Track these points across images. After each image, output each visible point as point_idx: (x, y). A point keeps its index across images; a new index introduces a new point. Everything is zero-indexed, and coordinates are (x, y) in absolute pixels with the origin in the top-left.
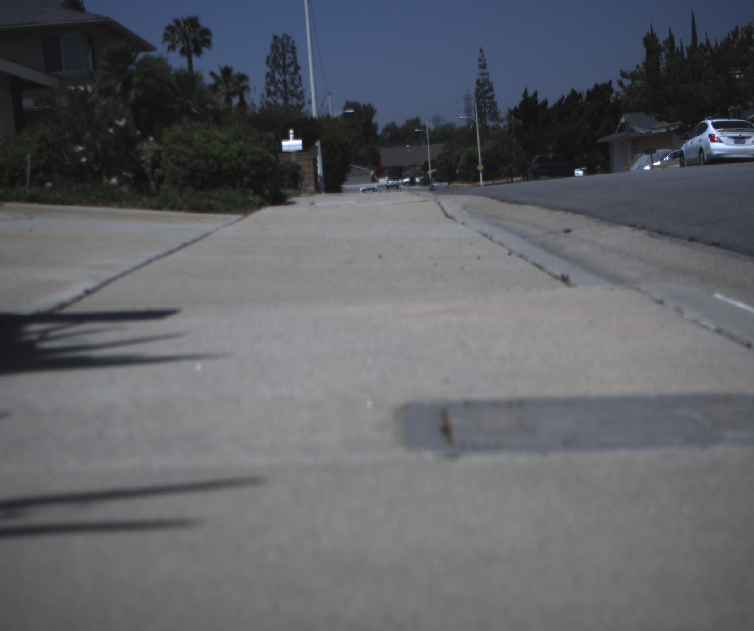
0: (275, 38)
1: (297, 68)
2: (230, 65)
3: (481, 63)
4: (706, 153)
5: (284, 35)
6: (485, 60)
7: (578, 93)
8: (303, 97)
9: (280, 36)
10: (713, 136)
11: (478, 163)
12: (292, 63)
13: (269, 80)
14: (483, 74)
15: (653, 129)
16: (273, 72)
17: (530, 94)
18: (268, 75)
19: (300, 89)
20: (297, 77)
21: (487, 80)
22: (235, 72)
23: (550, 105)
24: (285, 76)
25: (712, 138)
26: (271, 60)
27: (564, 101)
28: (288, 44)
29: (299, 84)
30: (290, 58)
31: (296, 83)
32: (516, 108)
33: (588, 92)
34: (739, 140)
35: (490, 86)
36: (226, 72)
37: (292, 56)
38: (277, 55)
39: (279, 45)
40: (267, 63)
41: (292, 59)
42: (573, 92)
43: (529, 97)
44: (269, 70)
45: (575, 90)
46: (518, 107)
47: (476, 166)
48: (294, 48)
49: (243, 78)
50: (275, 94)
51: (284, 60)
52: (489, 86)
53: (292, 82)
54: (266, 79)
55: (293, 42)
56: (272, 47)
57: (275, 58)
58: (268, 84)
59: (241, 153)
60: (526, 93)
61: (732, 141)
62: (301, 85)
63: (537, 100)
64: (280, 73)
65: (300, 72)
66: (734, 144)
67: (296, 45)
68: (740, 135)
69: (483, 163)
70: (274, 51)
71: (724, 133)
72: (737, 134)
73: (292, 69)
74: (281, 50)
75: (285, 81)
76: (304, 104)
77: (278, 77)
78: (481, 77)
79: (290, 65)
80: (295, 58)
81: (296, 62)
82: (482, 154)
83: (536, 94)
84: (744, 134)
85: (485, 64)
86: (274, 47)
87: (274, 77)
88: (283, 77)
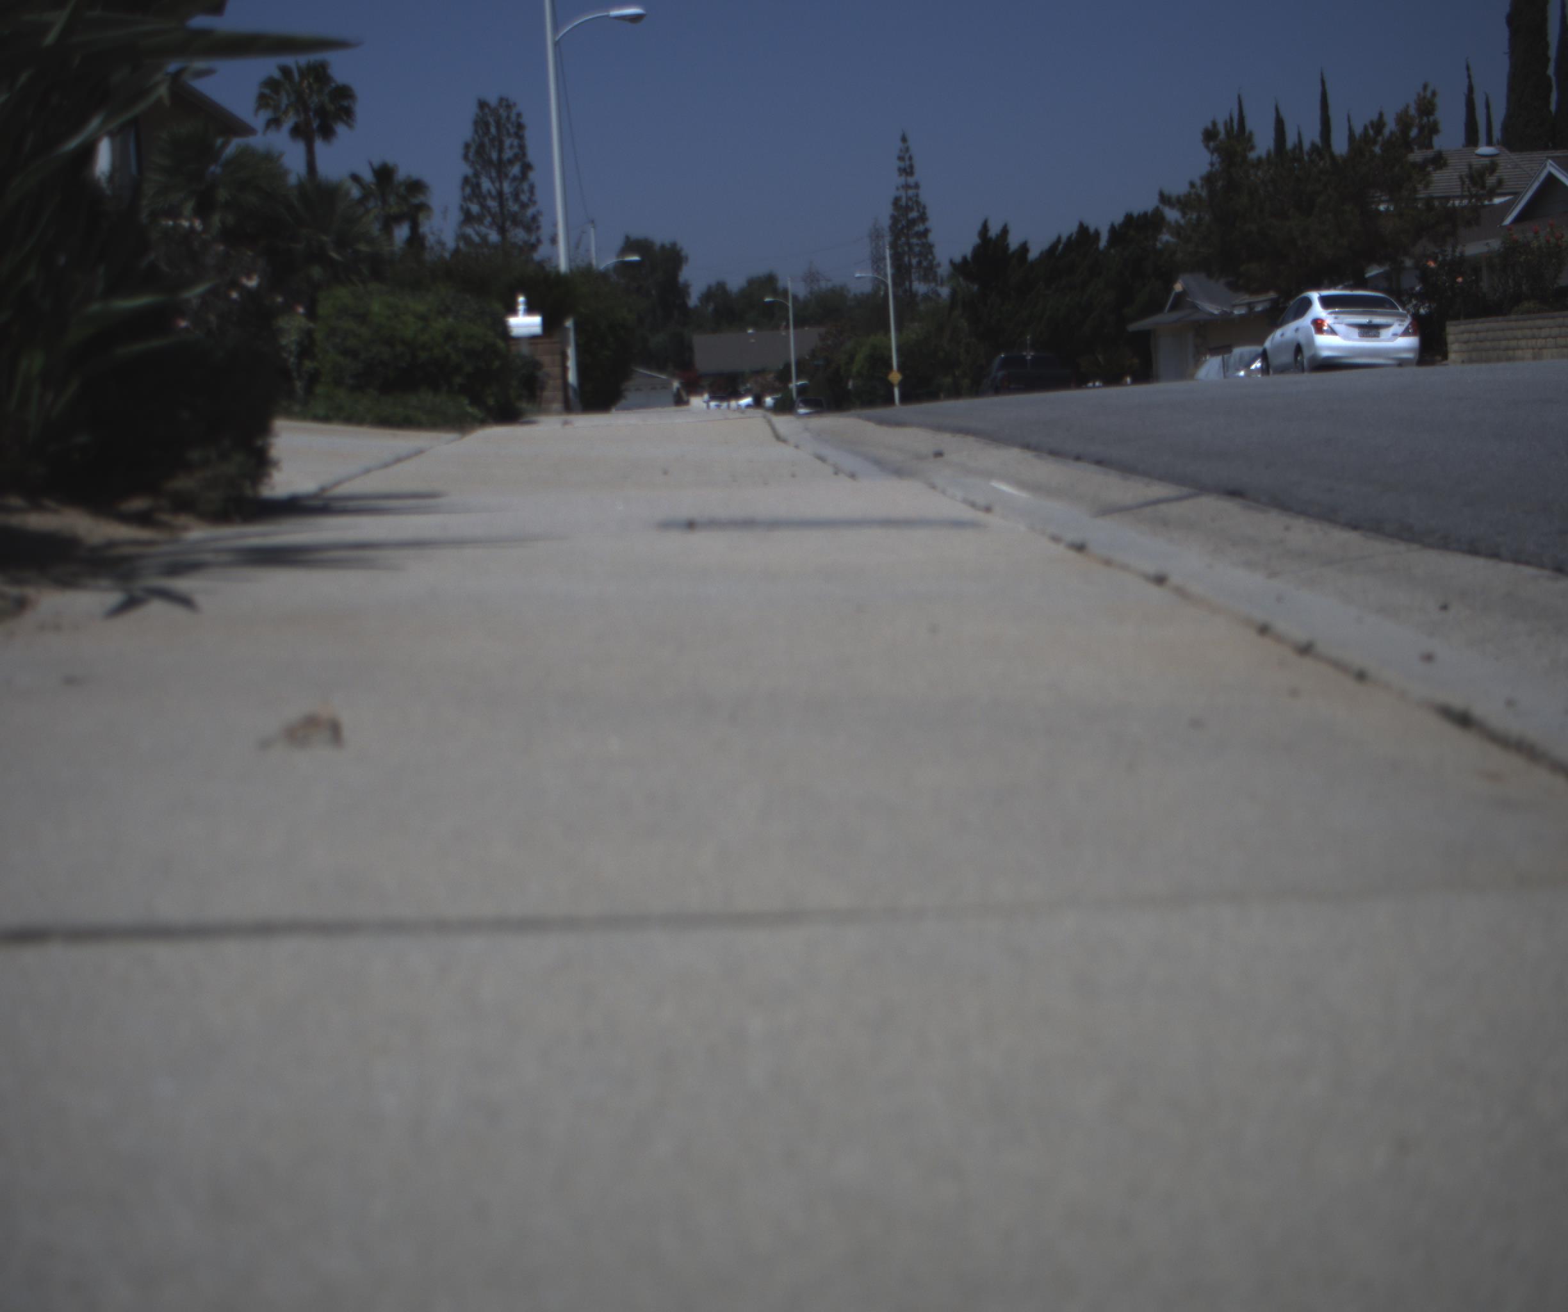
0: (482, 105)
1: (527, 167)
2: (390, 160)
3: (902, 164)
4: (1307, 353)
5: (501, 100)
6: (910, 158)
7: (1092, 230)
8: (538, 228)
9: (493, 101)
10: (1319, 322)
11: (889, 367)
12: (516, 156)
13: (468, 190)
14: (907, 187)
15: (1234, 306)
16: (477, 175)
17: (994, 231)
18: (466, 180)
19: (530, 212)
20: (525, 186)
21: (914, 199)
22: (402, 174)
23: (1033, 254)
24: (501, 183)
25: (1318, 325)
26: (472, 150)
27: (1060, 247)
28: (508, 118)
29: (530, 200)
30: (511, 146)
31: (524, 198)
32: (965, 258)
33: (1113, 230)
34: (1369, 330)
35: (921, 210)
36: (384, 174)
37: (516, 142)
38: (486, 140)
39: (491, 120)
40: (466, 157)
41: (516, 150)
42: (1083, 229)
43: (990, 239)
44: (467, 170)
45: (1085, 225)
46: (969, 256)
47: (887, 374)
48: (520, 126)
49: (416, 186)
50: (479, 219)
51: (501, 151)
52: (918, 211)
53: (516, 196)
54: (463, 189)
55: (519, 115)
56: (476, 123)
57: (481, 147)
58: (465, 199)
59: (450, 336)
60: (985, 228)
61: (1355, 332)
62: (534, 203)
63: (1008, 245)
64: (491, 178)
65: (532, 175)
66: (1357, 337)
67: (525, 120)
68: (1370, 322)
69: (901, 369)
70: (480, 132)
71: (1342, 316)
72: (1364, 320)
73: (515, 170)
74: (493, 130)
75: (500, 194)
76: (539, 241)
77: (486, 185)
78: (902, 193)
79: (511, 162)
80: (522, 147)
81: (524, 155)
82: (899, 350)
83: (1005, 231)
84: (1377, 320)
85: (911, 167)
86: (481, 124)
87: (478, 185)
88: (497, 185)
